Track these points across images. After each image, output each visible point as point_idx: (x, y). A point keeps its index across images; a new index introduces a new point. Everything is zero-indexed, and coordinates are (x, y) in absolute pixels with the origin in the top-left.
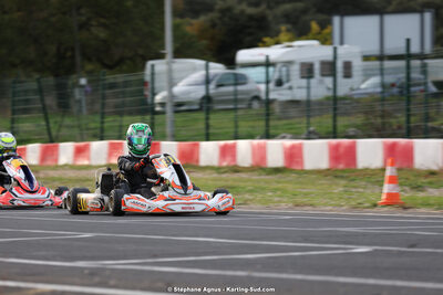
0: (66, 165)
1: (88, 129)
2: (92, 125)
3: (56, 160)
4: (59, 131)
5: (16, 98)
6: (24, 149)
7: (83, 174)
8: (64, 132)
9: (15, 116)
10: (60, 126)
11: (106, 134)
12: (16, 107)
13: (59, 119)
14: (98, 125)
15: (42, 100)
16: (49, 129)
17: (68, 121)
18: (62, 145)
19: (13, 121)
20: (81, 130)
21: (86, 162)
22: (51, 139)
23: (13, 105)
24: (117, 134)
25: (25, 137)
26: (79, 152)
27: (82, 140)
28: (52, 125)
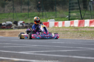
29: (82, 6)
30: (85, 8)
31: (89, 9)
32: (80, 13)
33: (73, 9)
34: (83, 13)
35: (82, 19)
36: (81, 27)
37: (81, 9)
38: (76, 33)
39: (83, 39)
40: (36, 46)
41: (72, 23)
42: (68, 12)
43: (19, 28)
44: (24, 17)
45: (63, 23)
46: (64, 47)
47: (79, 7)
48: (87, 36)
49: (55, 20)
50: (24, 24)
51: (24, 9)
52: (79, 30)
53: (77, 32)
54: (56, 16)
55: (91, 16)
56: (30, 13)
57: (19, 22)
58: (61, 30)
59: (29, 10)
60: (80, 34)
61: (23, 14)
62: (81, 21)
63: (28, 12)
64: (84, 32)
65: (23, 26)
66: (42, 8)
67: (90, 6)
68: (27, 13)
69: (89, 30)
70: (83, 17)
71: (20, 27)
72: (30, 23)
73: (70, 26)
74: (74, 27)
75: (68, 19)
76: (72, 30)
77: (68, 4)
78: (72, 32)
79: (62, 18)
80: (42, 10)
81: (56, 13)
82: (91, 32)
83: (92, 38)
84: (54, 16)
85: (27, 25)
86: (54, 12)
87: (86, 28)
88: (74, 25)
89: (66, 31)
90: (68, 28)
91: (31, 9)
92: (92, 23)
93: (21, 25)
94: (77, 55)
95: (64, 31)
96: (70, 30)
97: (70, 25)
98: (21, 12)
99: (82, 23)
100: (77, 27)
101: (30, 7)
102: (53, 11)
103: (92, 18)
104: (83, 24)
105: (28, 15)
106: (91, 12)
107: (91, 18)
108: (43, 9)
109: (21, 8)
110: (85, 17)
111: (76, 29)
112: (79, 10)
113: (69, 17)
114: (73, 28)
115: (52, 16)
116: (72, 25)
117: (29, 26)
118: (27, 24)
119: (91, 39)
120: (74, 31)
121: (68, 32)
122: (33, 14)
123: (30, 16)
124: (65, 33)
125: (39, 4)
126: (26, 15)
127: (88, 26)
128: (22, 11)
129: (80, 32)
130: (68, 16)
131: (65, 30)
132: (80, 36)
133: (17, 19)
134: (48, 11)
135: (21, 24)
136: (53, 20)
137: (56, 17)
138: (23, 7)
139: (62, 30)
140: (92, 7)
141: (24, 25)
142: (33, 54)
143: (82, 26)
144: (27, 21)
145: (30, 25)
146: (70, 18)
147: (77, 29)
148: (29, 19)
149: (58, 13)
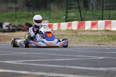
0: (88, 30)
1: (96, 16)
2: (98, 14)
3: (84, 28)
4: (84, 16)
5: (68, 3)
6: (71, 24)
7: (95, 33)
8: (87, 17)
9: (67, 10)
10: (85, 14)
11: (104, 17)
12: (67, 7)
13: (85, 12)
14: (101, 14)
15: (79, 4)
16: (81, 16)
17: (88, 12)
18: (86, 22)
19: (67, 12)
20: (94, 16)
21: (96, 29)
22: (82, 20)
23: (67, 6)
24: (108, 18)
25: (71, 19)
26: (93, 25)
27: (94, 20)
28: (82, 14)
29: (81, 4)
30: (86, 6)
31: (91, 8)
32: (79, 13)
33: (70, 8)
34: (83, 13)
35: (82, 21)
36: (81, 31)
37: (81, 8)
38: (74, 37)
39: (84, 45)
40: (25, 53)
41: (69, 25)
42: (65, 11)
43: (4, 31)
44: (11, 17)
45: (59, 26)
46: (59, 55)
47: (79, 6)
48: (88, 42)
49: (48, 22)
50: (10, 26)
51: (10, 8)
52: (79, 34)
53: (76, 36)
54: (50, 16)
55: (93, 17)
56: (17, 13)
57: (4, 24)
58: (56, 34)
59: (17, 9)
60: (80, 38)
61: (9, 13)
62: (81, 23)
63: (16, 12)
64: (84, 36)
65: (9, 29)
66: (32, 7)
67: (92, 5)
68: (14, 13)
69: (91, 34)
70: (84, 18)
71: (6, 30)
72: (18, 26)
73: (67, 30)
74: (73, 30)
75: (65, 21)
76: (70, 34)
77: (65, 2)
78: (70, 36)
79: (57, 18)
80: (32, 9)
81: (50, 13)
82: (93, 36)
83: (95, 44)
84: (48, 16)
85: (14, 28)
86: (48, 12)
87: (87, 32)
88: (72, 28)
89: (63, 35)
90: (64, 31)
91: (19, 8)
92: (95, 26)
93: (7, 28)
94: (76, 66)
95: (59, 35)
96: (67, 34)
97: (68, 28)
98: (7, 12)
99: (82, 26)
100: (76, 30)
101: (18, 5)
102: (46, 10)
103: (95, 19)
104: (84, 27)
105: (16, 15)
106: (93, 12)
107: (93, 19)
108: (34, 8)
109: (7, 6)
110: (85, 17)
111: (74, 32)
112: (78, 10)
113: (66, 17)
114: (71, 31)
115: (46, 16)
116: (69, 28)
117: (17, 29)
118: (14, 26)
119: (93, 46)
120: (72, 35)
121: (65, 36)
122: (22, 14)
123: (17, 16)
124: (61, 37)
125: (29, 2)
126: (13, 15)
127: (90, 29)
128: (8, 10)
129: (80, 36)
130: (64, 17)
131: (61, 33)
132: (80, 42)
133: (2, 20)
134: (40, 10)
135: (7, 26)
136: (47, 21)
137: (50, 18)
138: (9, 6)
139: (58, 34)
140: (94, 6)
141: (11, 28)
142: (22, 63)
143: (81, 29)
144: (14, 23)
145: (17, 27)
146: (68, 19)
147: (76, 33)
148: (17, 20)
149: (52, 13)
